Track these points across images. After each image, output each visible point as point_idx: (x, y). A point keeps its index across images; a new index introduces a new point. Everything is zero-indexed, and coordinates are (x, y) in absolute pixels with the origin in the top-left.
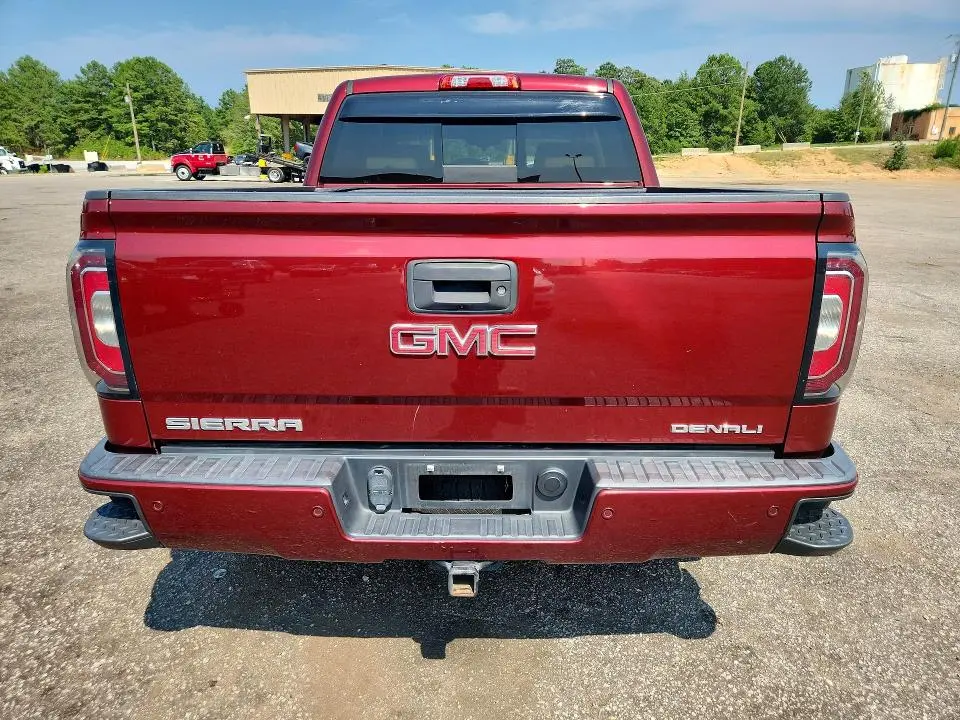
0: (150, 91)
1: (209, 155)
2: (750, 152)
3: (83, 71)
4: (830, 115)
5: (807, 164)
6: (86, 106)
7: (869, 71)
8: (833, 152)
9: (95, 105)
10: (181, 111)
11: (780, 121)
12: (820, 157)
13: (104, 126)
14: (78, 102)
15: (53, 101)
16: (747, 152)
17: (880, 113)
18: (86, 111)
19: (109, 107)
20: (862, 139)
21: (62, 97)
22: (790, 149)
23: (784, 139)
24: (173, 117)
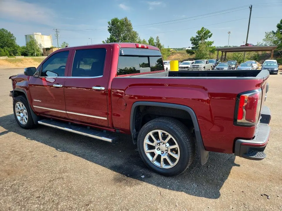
2: (5, 58)
4: (23, 48)
5: (26, 62)
7: (32, 36)
8: (32, 59)
11: (9, 49)
12: (29, 61)
16: (3, 59)
17: (39, 48)
20: (37, 55)
22: (18, 58)
23: (12, 54)
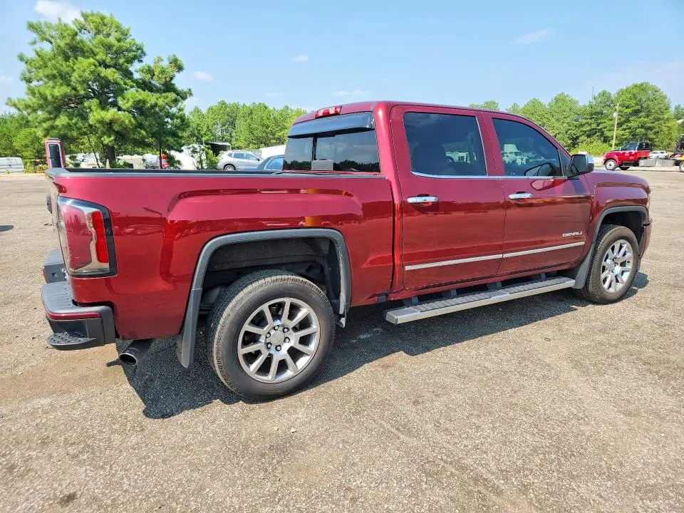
0: (637, 107)
1: (633, 152)
3: (595, 98)
6: (589, 121)
9: (597, 119)
10: (658, 120)
13: (598, 134)
14: (586, 119)
15: (569, 120)
18: (590, 125)
19: (605, 120)
21: (575, 117)
24: (651, 125)
